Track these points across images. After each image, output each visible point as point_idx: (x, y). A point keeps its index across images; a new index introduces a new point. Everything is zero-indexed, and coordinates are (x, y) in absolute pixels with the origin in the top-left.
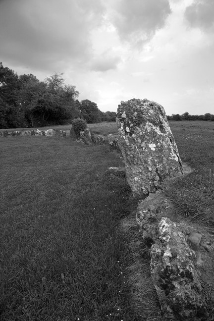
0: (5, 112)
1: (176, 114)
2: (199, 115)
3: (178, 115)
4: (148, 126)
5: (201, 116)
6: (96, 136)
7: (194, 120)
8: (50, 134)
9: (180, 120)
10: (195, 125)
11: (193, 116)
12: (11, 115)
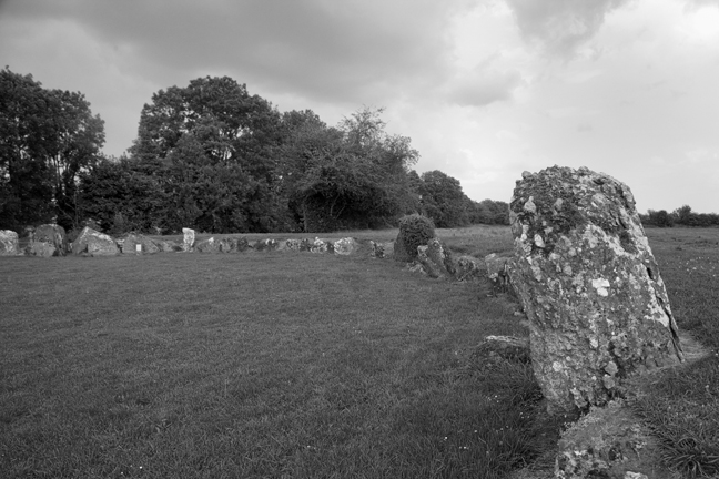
0: (244, 194)
4: (591, 234)
6: (456, 258)
7: (704, 226)
8: (345, 248)
9: (669, 225)
10: (709, 238)
11: (703, 216)
12: (256, 202)
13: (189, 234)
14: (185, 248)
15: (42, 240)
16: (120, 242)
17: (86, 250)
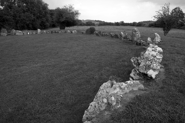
1: (117, 22)
2: (129, 23)
3: (118, 23)
5: (131, 23)
7: (126, 26)
8: (75, 32)
9: (119, 25)
11: (126, 23)
12: (34, 22)
13: (39, 30)
14: (39, 33)
15: (4, 33)
16: (23, 32)
17: (15, 34)
